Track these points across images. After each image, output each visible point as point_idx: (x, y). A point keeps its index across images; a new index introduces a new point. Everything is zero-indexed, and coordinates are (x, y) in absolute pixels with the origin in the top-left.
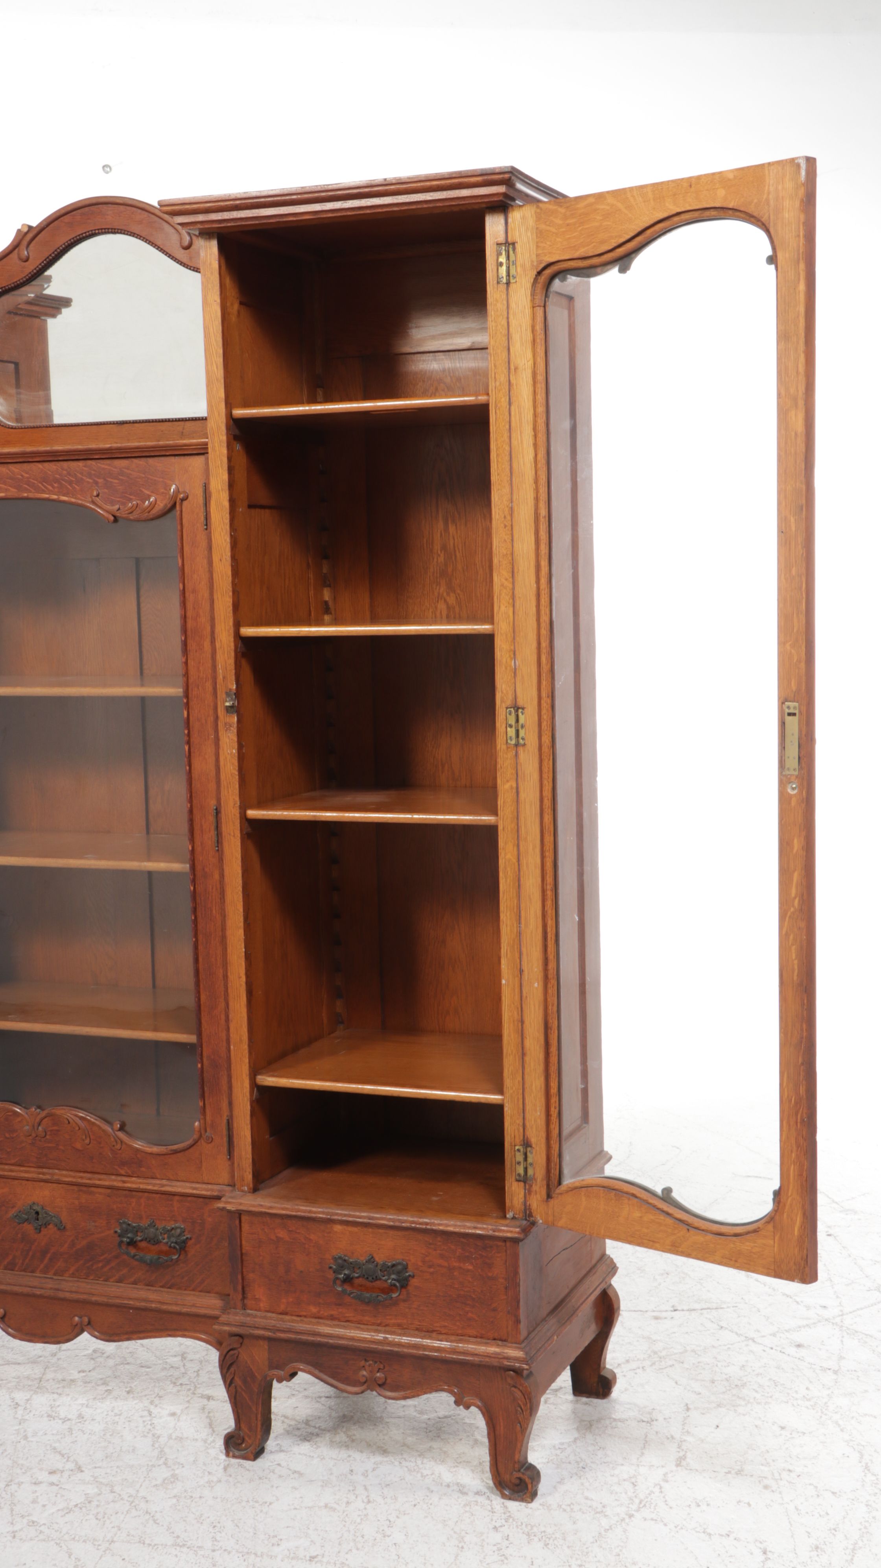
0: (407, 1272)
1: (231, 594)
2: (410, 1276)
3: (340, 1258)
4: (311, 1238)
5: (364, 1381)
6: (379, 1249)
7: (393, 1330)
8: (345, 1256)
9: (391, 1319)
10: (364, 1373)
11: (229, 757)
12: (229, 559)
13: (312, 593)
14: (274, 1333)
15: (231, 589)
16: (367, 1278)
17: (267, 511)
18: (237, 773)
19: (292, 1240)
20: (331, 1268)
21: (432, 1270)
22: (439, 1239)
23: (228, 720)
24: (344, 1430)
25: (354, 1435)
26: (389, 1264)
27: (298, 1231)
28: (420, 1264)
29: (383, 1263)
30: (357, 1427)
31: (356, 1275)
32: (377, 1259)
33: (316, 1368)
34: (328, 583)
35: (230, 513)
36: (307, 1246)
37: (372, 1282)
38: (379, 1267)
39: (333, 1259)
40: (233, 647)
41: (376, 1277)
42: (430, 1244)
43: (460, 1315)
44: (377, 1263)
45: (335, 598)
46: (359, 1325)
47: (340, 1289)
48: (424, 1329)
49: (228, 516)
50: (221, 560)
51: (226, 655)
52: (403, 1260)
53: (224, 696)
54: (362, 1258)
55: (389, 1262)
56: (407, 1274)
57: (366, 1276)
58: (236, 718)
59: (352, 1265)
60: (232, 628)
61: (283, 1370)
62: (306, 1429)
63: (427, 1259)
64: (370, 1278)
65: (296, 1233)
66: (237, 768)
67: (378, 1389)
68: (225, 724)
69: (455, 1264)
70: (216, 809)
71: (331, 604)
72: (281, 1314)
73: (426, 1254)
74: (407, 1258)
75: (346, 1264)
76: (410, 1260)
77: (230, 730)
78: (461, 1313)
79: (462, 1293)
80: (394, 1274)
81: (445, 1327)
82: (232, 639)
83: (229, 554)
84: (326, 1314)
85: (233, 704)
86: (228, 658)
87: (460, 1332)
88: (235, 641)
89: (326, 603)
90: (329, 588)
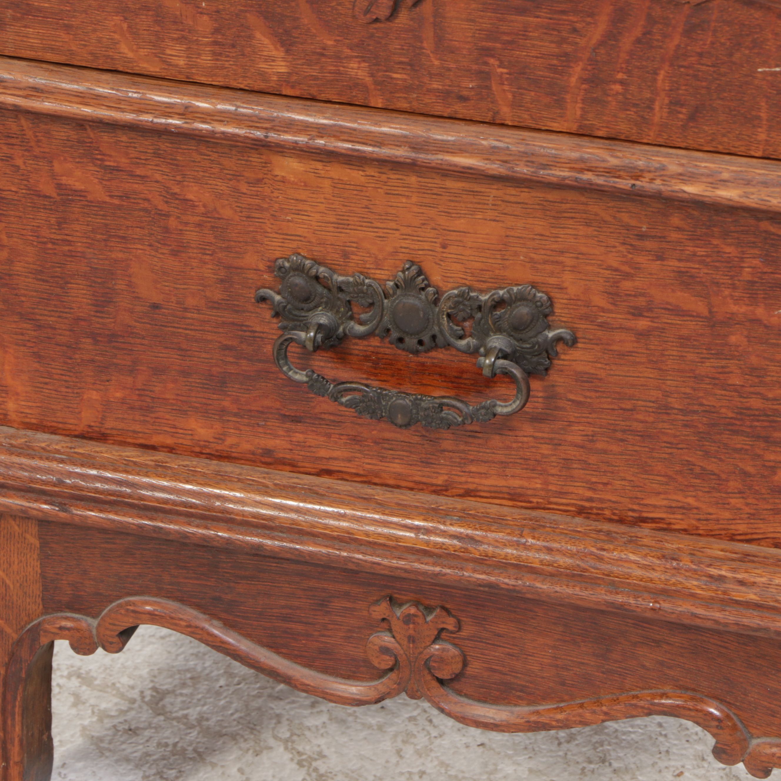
0: (549, 327)
2: (559, 339)
3: (299, 269)
4: (190, 196)
5: (384, 666)
6: (444, 246)
7: (494, 510)
8: (318, 262)
9: (485, 475)
10: (387, 639)
14: (63, 507)
16: (401, 340)
19: (116, 202)
20: (263, 299)
21: (643, 324)
22: (676, 220)
24: (284, 732)
25: (321, 756)
26: (484, 298)
27: (138, 172)
28: (599, 300)
29: (461, 295)
30: (324, 718)
31: (360, 329)
32: (436, 278)
33: (213, 616)
36: (173, 223)
37: (416, 353)
38: (445, 306)
39: (270, 269)
41: (434, 337)
42: (642, 237)
43: (746, 474)
44: (438, 292)
46: (368, 490)
47: (300, 376)
48: (607, 513)
52: (534, 285)
54: (381, 274)
55: (481, 291)
56: (551, 334)
57: (395, 335)
59: (341, 295)
61: (94, 617)
62: (158, 728)
63: (627, 285)
64: (411, 342)
65: (132, 175)
67: (438, 690)
69: (734, 308)
72: (83, 436)
73: (626, 268)
74: (552, 281)
75: (320, 289)
76: (561, 288)
78: (750, 469)
79: (755, 403)
80: (499, 330)
81: (686, 509)
84: (246, 446)
87: (742, 528)
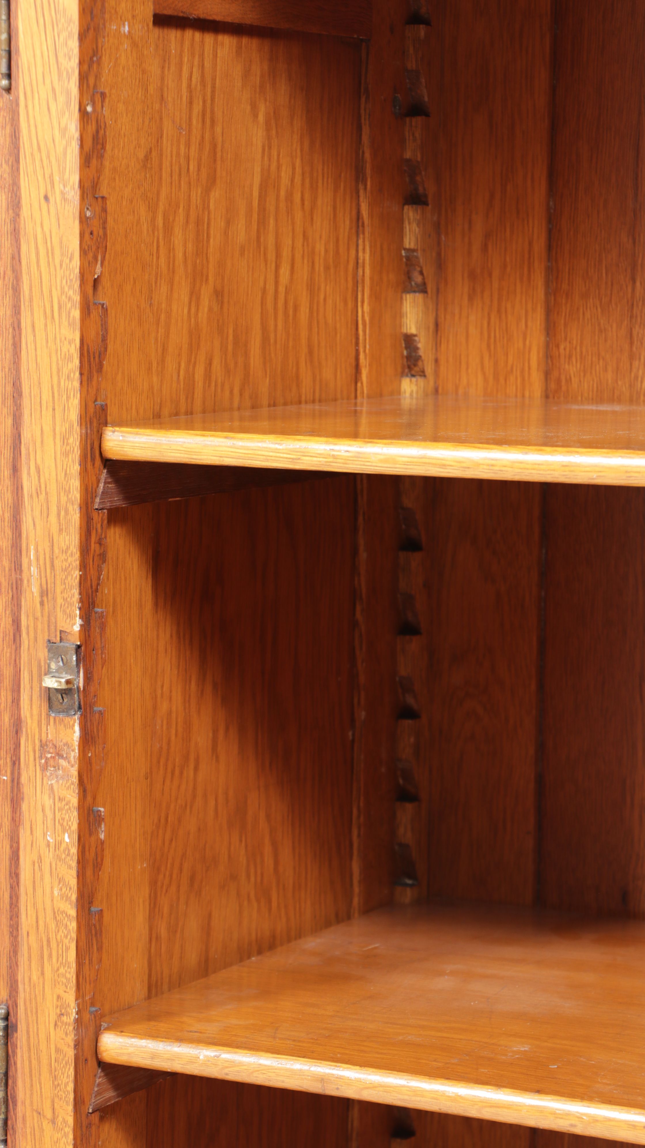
1: (76, 314)
11: (48, 857)
12: (74, 194)
13: (365, 310)
15: (77, 298)
17: (227, 41)
18: (73, 913)
23: (51, 732)
34: (419, 279)
35: (82, 37)
40: (76, 495)
45: (437, 325)
49: (74, 44)
50: (46, 198)
51: (53, 518)
53: (43, 653)
58: (77, 728)
60: (77, 428)
66: (74, 897)
68: (43, 745)
70: (6, 1018)
71: (423, 345)
77: (57, 767)
82: (76, 468)
83: (75, 178)
85: (68, 682)
86: (61, 530)
88: (84, 472)
89: (409, 340)
90: (419, 297)
